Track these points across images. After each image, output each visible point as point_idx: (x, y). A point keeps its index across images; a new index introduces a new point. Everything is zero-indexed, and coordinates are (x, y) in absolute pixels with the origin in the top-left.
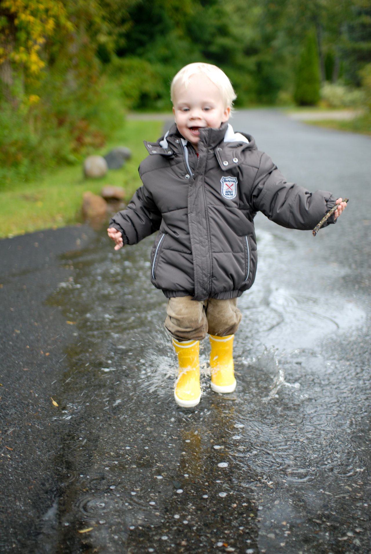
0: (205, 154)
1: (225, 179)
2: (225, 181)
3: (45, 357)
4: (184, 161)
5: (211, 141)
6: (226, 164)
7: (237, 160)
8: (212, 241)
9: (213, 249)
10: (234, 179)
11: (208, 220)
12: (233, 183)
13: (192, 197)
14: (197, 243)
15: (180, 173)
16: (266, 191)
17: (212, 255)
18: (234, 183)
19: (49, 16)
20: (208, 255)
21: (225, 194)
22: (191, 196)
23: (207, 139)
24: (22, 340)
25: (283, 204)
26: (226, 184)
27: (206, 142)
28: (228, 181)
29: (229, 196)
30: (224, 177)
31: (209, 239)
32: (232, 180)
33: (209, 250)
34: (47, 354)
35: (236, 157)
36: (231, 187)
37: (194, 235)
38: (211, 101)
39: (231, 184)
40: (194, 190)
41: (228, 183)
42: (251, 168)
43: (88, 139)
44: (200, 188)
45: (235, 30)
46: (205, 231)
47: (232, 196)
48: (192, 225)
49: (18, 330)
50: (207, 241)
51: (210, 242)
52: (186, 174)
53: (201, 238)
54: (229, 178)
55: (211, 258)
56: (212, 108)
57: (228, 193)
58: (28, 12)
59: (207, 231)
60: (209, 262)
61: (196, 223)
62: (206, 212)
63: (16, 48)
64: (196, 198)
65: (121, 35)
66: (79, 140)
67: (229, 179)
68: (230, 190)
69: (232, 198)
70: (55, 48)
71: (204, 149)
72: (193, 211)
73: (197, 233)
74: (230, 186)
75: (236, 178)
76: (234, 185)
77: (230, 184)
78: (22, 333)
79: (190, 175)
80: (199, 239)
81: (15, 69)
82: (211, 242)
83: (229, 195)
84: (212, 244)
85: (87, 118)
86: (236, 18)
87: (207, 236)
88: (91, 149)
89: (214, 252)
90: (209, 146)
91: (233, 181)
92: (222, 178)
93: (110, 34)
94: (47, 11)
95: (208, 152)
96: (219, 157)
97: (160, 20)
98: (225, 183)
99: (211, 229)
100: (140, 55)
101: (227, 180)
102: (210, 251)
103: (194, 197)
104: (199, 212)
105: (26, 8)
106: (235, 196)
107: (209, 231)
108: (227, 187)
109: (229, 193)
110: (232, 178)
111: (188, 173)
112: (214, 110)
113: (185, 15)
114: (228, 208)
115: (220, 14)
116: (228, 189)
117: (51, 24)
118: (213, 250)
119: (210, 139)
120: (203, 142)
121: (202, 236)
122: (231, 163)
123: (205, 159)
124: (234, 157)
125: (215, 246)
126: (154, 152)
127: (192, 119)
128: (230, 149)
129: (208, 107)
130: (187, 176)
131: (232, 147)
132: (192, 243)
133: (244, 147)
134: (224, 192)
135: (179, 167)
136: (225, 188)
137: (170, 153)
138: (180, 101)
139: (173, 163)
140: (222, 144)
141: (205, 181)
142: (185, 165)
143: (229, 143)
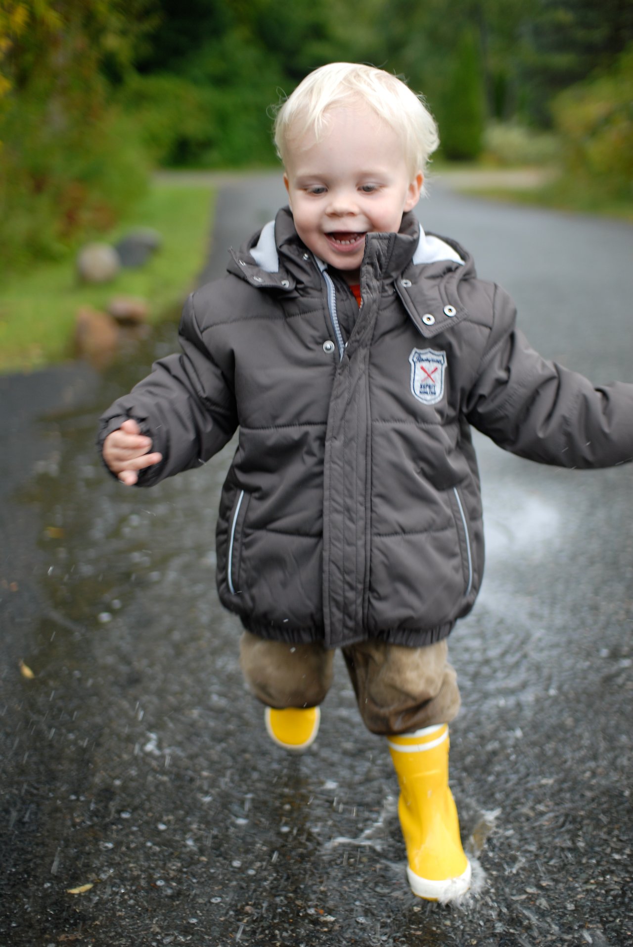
0: (375, 295)
1: (419, 354)
2: (420, 360)
4: (325, 307)
5: (393, 265)
6: (429, 320)
7: (454, 311)
8: (374, 508)
9: (376, 528)
10: (441, 356)
11: (369, 458)
12: (436, 365)
13: (339, 401)
14: (337, 511)
15: (313, 337)
16: (515, 386)
17: (371, 540)
18: (439, 366)
20: (360, 543)
21: (418, 392)
22: (337, 397)
23: (383, 259)
25: (550, 416)
26: (422, 368)
27: (381, 268)
28: (427, 360)
29: (428, 397)
30: (419, 351)
31: (369, 505)
32: (435, 358)
33: (366, 528)
35: (450, 304)
36: (432, 376)
37: (333, 492)
38: (382, 168)
39: (432, 369)
40: (347, 384)
41: (425, 365)
42: (476, 326)
44: (359, 378)
46: (361, 485)
47: (433, 397)
48: (331, 469)
50: (363, 509)
51: (369, 512)
52: (325, 340)
53: (349, 501)
54: (428, 353)
55: (368, 548)
56: (382, 186)
57: (426, 388)
59: (366, 483)
60: (361, 559)
61: (341, 464)
62: (369, 438)
64: (348, 404)
65: (144, 37)
67: (430, 356)
68: (430, 382)
69: (433, 402)
70: (29, 58)
71: (375, 283)
72: (338, 433)
73: (340, 487)
74: (429, 372)
75: (444, 353)
76: (439, 371)
77: (429, 366)
79: (335, 342)
80: (345, 502)
82: (372, 510)
83: (426, 393)
84: (374, 515)
87: (365, 497)
89: (379, 535)
90: (387, 276)
91: (438, 362)
92: (413, 352)
93: (123, 33)
95: (383, 290)
96: (411, 305)
98: (418, 365)
99: (375, 482)
101: (424, 357)
102: (368, 532)
103: (345, 402)
104: (351, 439)
106: (441, 397)
107: (369, 486)
108: (424, 375)
109: (428, 390)
110: (436, 352)
111: (331, 337)
112: (386, 191)
114: (424, 426)
116: (425, 379)
118: (375, 530)
119: (390, 258)
120: (372, 265)
121: (351, 497)
122: (440, 318)
123: (375, 307)
124: (445, 305)
125: (383, 520)
126: (258, 281)
127: (335, 215)
128: (432, 282)
129: (370, 183)
130: (329, 344)
131: (433, 277)
132: (326, 512)
133: (459, 274)
134: (417, 385)
135: (309, 323)
136: (418, 377)
137: (287, 284)
138: (304, 171)
139: (293, 309)
140: (411, 271)
141: (372, 362)
142: (327, 318)
143: (425, 267)
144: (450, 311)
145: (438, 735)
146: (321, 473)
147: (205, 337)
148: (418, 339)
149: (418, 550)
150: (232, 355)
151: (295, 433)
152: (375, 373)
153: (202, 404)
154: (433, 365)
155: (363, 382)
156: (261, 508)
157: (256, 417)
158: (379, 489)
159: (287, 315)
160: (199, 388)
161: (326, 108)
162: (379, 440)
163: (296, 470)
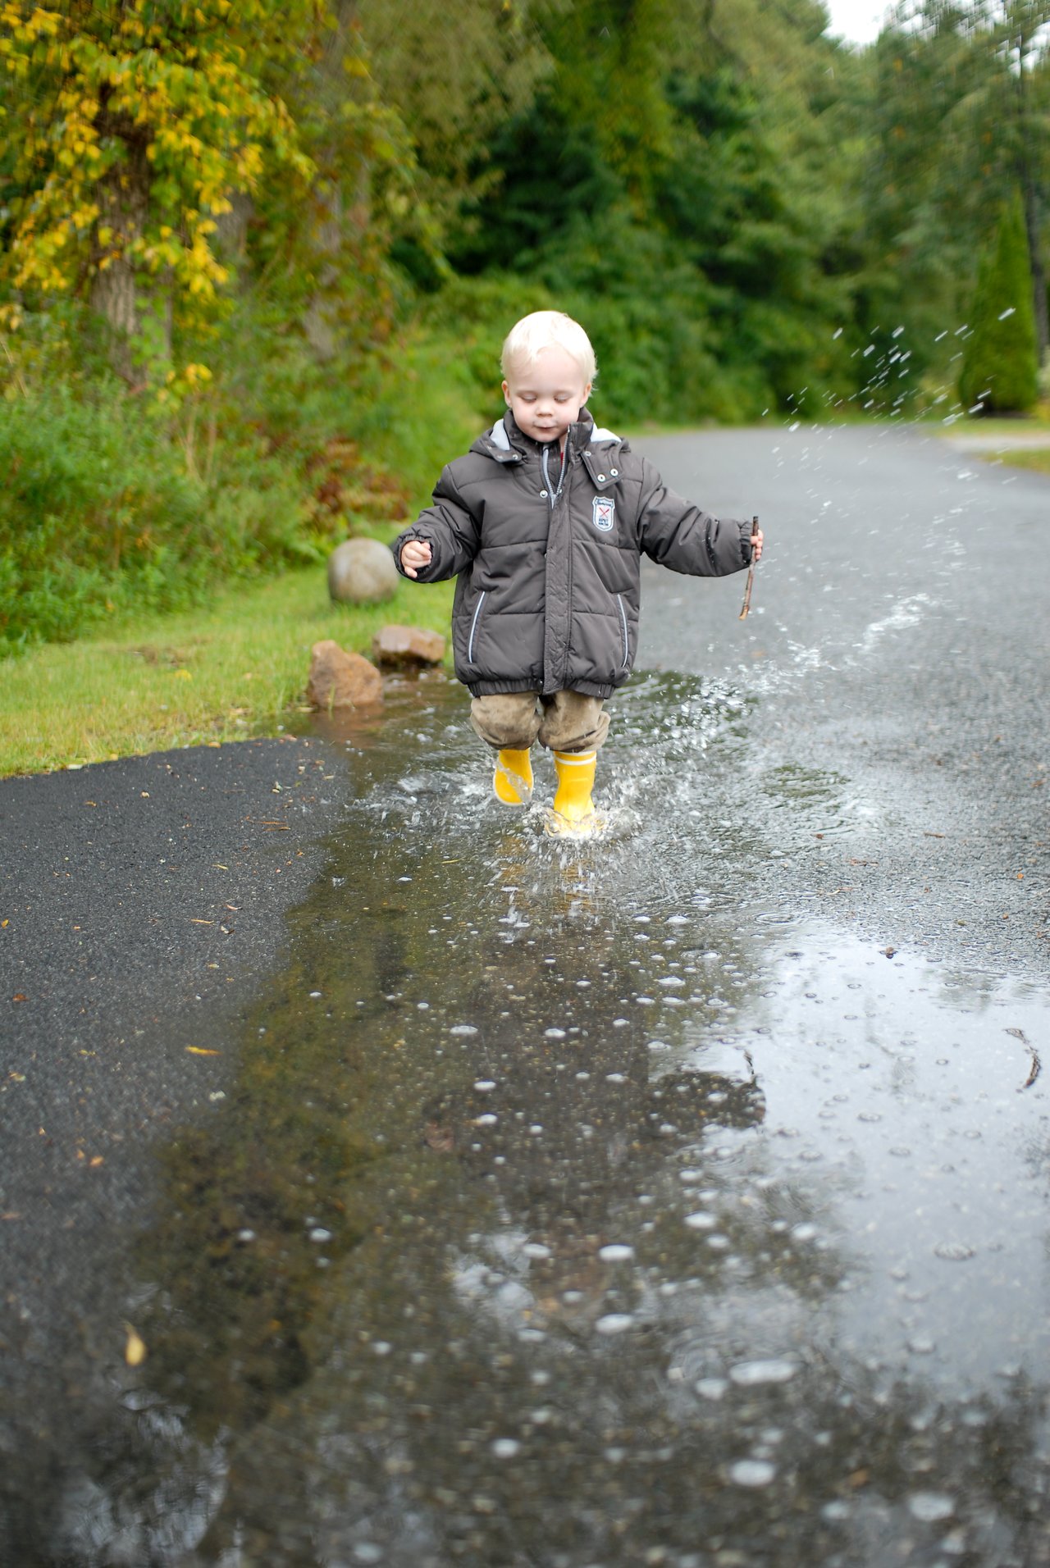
1: (598, 500)
2: (599, 503)
3: (88, 1171)
4: (541, 470)
5: (580, 442)
6: (601, 478)
7: (617, 472)
8: (573, 593)
9: (575, 607)
10: (610, 500)
11: (570, 561)
14: (553, 594)
15: (533, 488)
17: (572, 615)
18: (611, 508)
19: (245, 140)
20: (566, 616)
21: (598, 523)
22: (553, 524)
24: (24, 1109)
26: (600, 508)
27: (575, 444)
28: (603, 503)
29: (604, 527)
30: (599, 498)
31: (571, 591)
32: (608, 503)
33: (569, 607)
34: (96, 1161)
35: (614, 468)
36: (607, 514)
37: (551, 582)
38: (569, 387)
39: (607, 509)
40: (559, 515)
41: (602, 506)
42: (632, 482)
43: (353, 495)
44: (565, 512)
45: (796, 203)
46: (566, 578)
47: (607, 527)
48: (550, 567)
49: (21, 1073)
50: (568, 593)
51: (571, 596)
52: (541, 490)
53: (560, 588)
54: (604, 500)
55: (571, 619)
56: (567, 398)
57: (603, 521)
58: (184, 126)
59: (569, 577)
60: (566, 626)
61: (555, 564)
62: (571, 550)
63: (149, 230)
64: (559, 529)
65: (465, 211)
66: (326, 494)
68: (605, 517)
69: (607, 530)
70: (272, 239)
72: (554, 546)
73: (555, 579)
74: (605, 511)
75: (612, 498)
76: (611, 511)
77: (605, 508)
78: (30, 1083)
79: (548, 491)
80: (557, 588)
81: (145, 290)
82: (573, 595)
83: (603, 524)
84: (574, 598)
85: (357, 436)
86: (797, 170)
87: (569, 586)
88: (362, 523)
89: (577, 612)
90: (577, 449)
91: (610, 505)
92: (594, 499)
94: (242, 122)
95: (576, 458)
96: (591, 468)
97: (584, 173)
98: (598, 506)
99: (574, 577)
100: (524, 270)
101: (601, 502)
102: (571, 609)
104: (562, 549)
105: (181, 111)
106: (612, 527)
107: (571, 579)
108: (601, 513)
110: (607, 498)
111: (545, 488)
112: (569, 400)
113: (654, 157)
114: (600, 545)
115: (754, 155)
116: (602, 515)
117: (252, 160)
118: (574, 609)
119: (578, 439)
120: (572, 442)
121: (561, 586)
122: (609, 477)
124: (611, 468)
125: (578, 602)
126: (501, 458)
127: (541, 415)
128: (604, 453)
129: (562, 397)
130: (544, 492)
131: (604, 449)
132: (547, 594)
133: (618, 448)
134: (597, 519)
135: (531, 479)
136: (598, 513)
137: (516, 457)
138: (522, 387)
139: (520, 470)
140: (590, 446)
141: (571, 503)
142: (542, 476)
143: (598, 443)
144: (614, 472)
145: (590, 757)
146: (544, 570)
147: (461, 492)
148: (596, 491)
149: (599, 624)
150: (483, 503)
151: (522, 548)
152: (572, 509)
153: (458, 536)
154: (607, 507)
155: (567, 514)
156: (497, 598)
157: (497, 540)
158: (576, 581)
159: (516, 476)
160: (454, 525)
161: (539, 352)
162: (575, 550)
163: (523, 573)
